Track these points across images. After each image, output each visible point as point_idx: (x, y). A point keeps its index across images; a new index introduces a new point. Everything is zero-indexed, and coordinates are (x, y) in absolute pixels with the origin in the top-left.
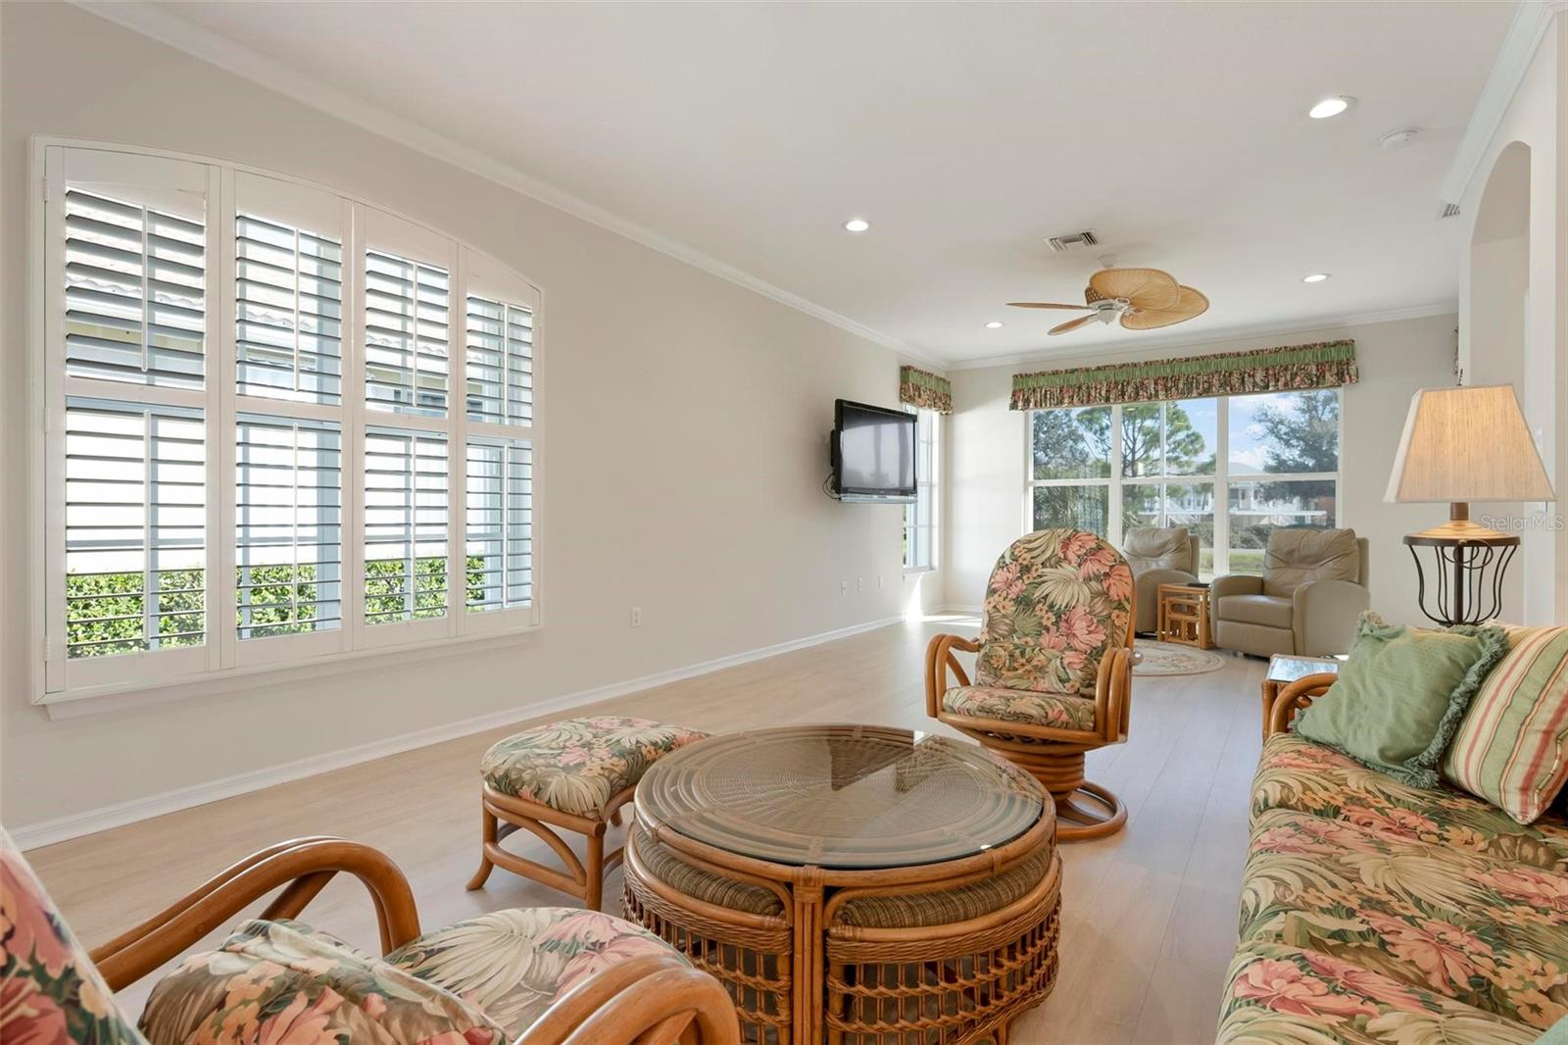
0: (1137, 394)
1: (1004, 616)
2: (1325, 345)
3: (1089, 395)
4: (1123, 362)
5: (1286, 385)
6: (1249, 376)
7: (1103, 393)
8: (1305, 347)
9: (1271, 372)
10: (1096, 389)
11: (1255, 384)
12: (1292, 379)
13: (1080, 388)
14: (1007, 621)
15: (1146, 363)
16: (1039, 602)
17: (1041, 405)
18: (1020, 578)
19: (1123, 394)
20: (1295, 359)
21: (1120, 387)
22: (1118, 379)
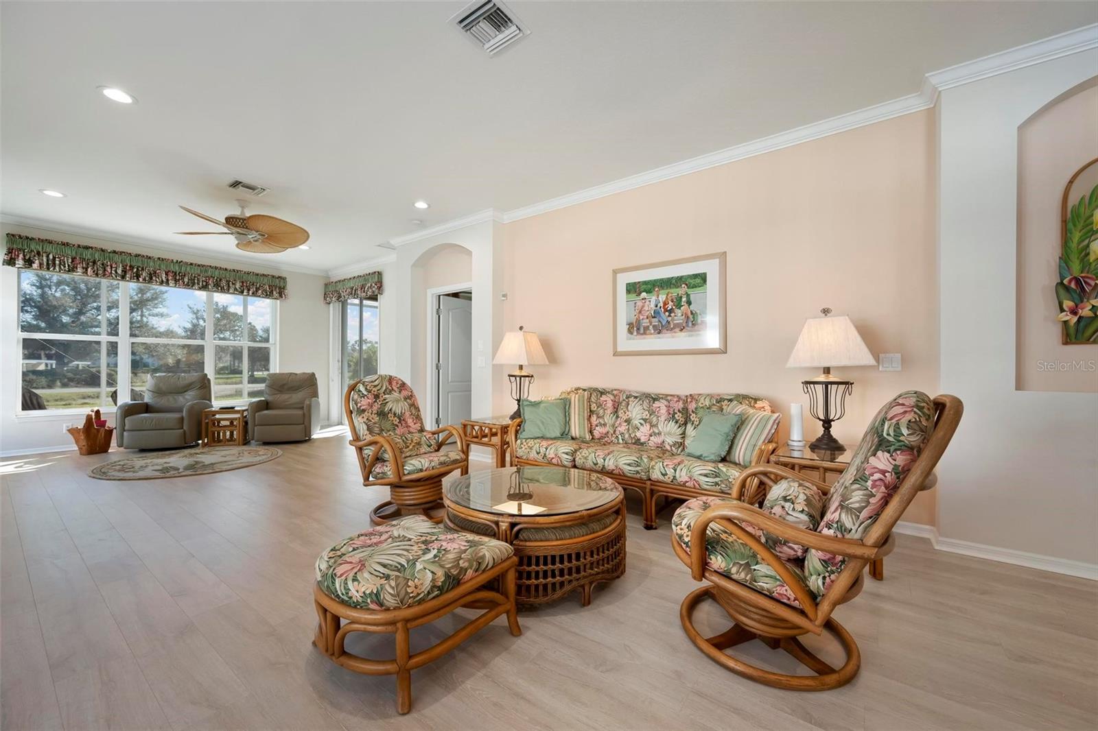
0: (151, 278)
1: (375, 423)
2: (273, 277)
3: (105, 270)
4: (139, 253)
5: (253, 293)
6: (233, 284)
7: (119, 271)
8: (263, 275)
9: (245, 284)
10: (111, 267)
11: (236, 289)
12: (257, 291)
13: (94, 262)
14: (377, 425)
15: (159, 258)
16: (389, 413)
17: (48, 269)
18: (375, 401)
19: (138, 277)
20: (258, 280)
22: (133, 264)
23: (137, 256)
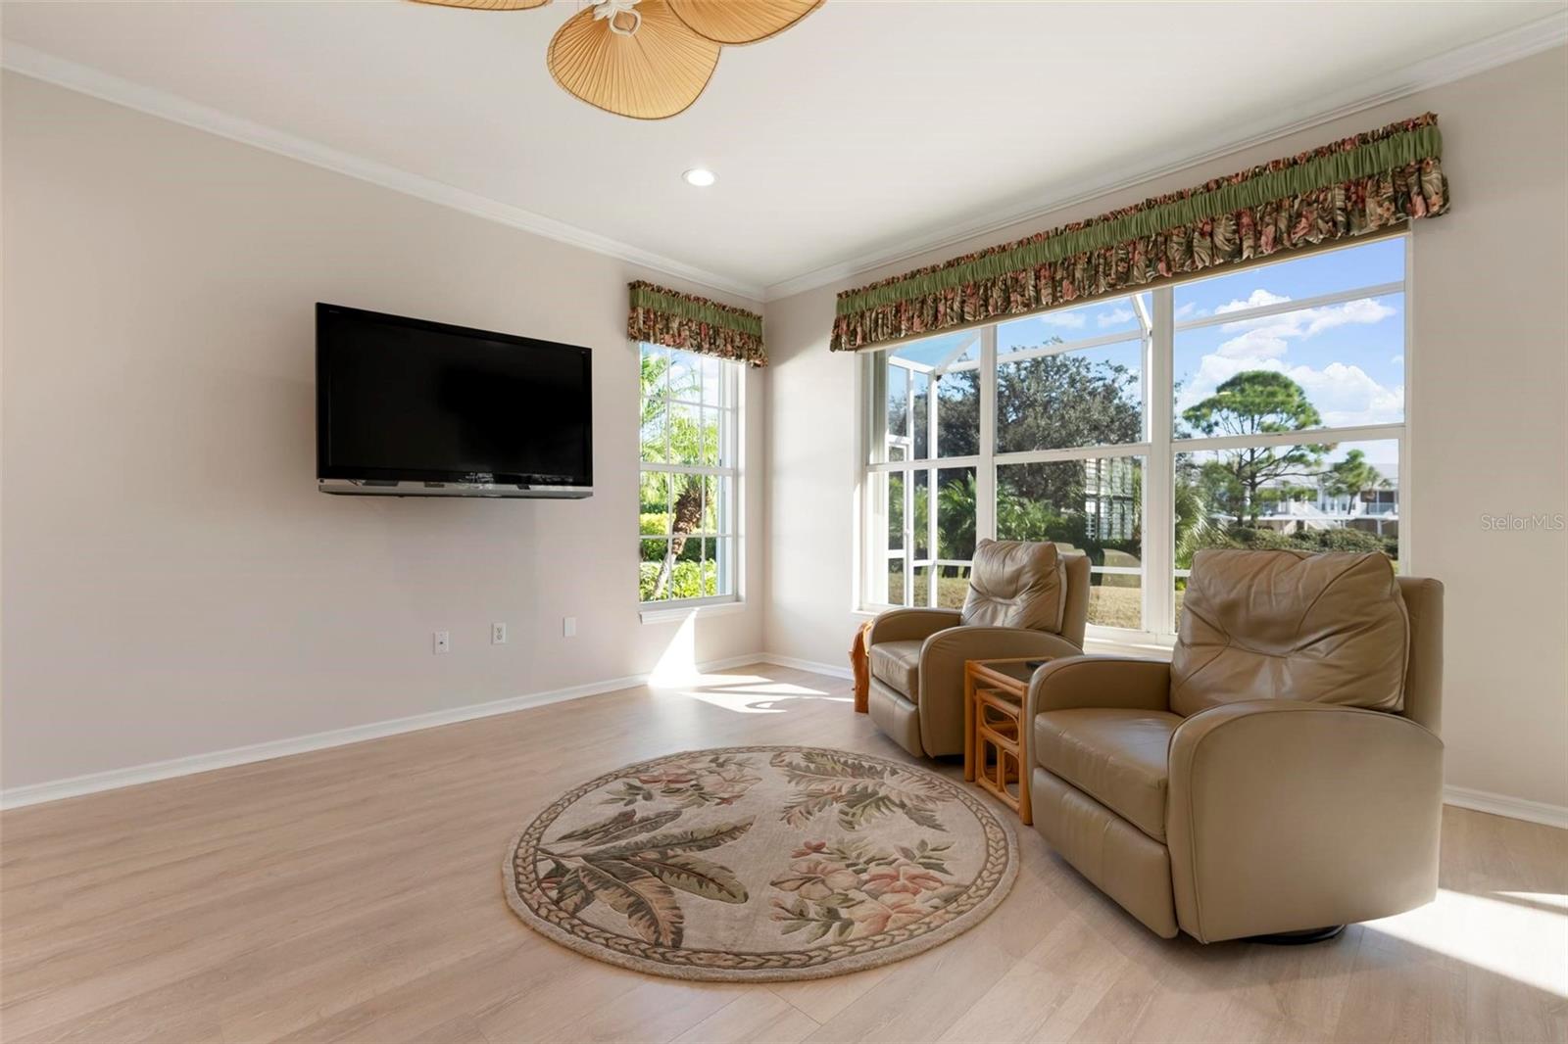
0: (1007, 301)
2: (1363, 139)
3: (937, 314)
5: (1277, 240)
6: (1203, 234)
9: (1245, 220)
10: (946, 298)
11: (1214, 250)
13: (923, 302)
15: (1020, 243)
17: (871, 342)
19: (986, 307)
20: (1296, 184)
21: (981, 291)
22: (978, 278)
23: (983, 255)
